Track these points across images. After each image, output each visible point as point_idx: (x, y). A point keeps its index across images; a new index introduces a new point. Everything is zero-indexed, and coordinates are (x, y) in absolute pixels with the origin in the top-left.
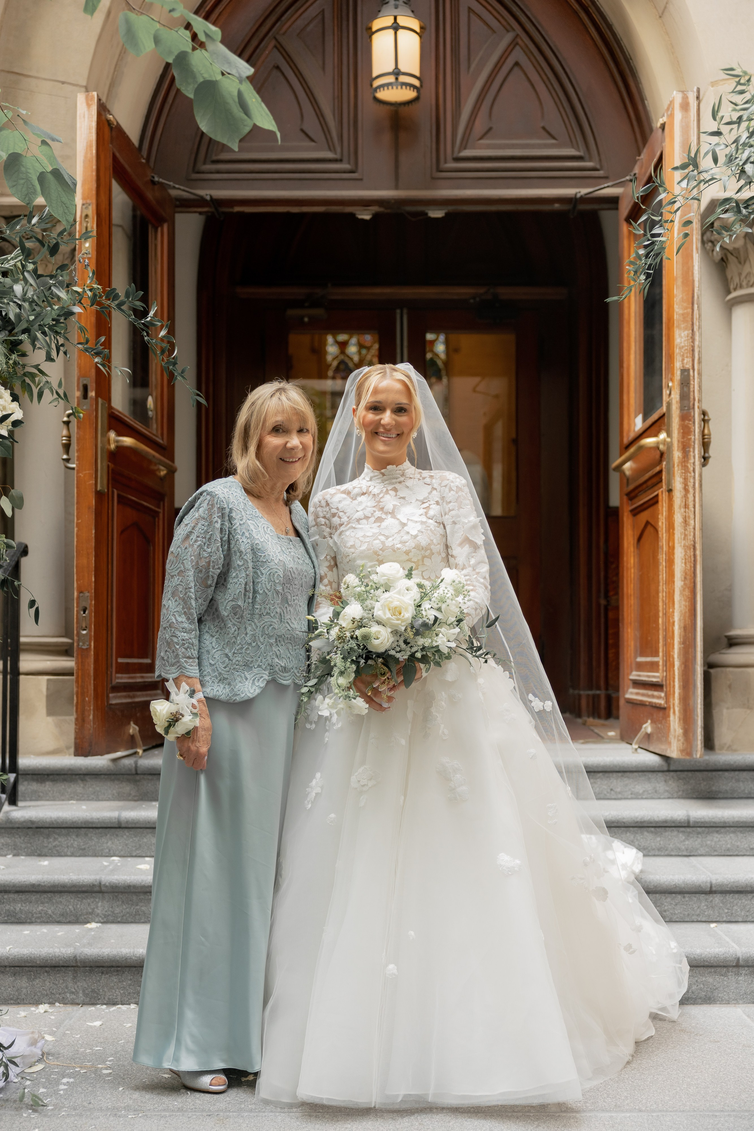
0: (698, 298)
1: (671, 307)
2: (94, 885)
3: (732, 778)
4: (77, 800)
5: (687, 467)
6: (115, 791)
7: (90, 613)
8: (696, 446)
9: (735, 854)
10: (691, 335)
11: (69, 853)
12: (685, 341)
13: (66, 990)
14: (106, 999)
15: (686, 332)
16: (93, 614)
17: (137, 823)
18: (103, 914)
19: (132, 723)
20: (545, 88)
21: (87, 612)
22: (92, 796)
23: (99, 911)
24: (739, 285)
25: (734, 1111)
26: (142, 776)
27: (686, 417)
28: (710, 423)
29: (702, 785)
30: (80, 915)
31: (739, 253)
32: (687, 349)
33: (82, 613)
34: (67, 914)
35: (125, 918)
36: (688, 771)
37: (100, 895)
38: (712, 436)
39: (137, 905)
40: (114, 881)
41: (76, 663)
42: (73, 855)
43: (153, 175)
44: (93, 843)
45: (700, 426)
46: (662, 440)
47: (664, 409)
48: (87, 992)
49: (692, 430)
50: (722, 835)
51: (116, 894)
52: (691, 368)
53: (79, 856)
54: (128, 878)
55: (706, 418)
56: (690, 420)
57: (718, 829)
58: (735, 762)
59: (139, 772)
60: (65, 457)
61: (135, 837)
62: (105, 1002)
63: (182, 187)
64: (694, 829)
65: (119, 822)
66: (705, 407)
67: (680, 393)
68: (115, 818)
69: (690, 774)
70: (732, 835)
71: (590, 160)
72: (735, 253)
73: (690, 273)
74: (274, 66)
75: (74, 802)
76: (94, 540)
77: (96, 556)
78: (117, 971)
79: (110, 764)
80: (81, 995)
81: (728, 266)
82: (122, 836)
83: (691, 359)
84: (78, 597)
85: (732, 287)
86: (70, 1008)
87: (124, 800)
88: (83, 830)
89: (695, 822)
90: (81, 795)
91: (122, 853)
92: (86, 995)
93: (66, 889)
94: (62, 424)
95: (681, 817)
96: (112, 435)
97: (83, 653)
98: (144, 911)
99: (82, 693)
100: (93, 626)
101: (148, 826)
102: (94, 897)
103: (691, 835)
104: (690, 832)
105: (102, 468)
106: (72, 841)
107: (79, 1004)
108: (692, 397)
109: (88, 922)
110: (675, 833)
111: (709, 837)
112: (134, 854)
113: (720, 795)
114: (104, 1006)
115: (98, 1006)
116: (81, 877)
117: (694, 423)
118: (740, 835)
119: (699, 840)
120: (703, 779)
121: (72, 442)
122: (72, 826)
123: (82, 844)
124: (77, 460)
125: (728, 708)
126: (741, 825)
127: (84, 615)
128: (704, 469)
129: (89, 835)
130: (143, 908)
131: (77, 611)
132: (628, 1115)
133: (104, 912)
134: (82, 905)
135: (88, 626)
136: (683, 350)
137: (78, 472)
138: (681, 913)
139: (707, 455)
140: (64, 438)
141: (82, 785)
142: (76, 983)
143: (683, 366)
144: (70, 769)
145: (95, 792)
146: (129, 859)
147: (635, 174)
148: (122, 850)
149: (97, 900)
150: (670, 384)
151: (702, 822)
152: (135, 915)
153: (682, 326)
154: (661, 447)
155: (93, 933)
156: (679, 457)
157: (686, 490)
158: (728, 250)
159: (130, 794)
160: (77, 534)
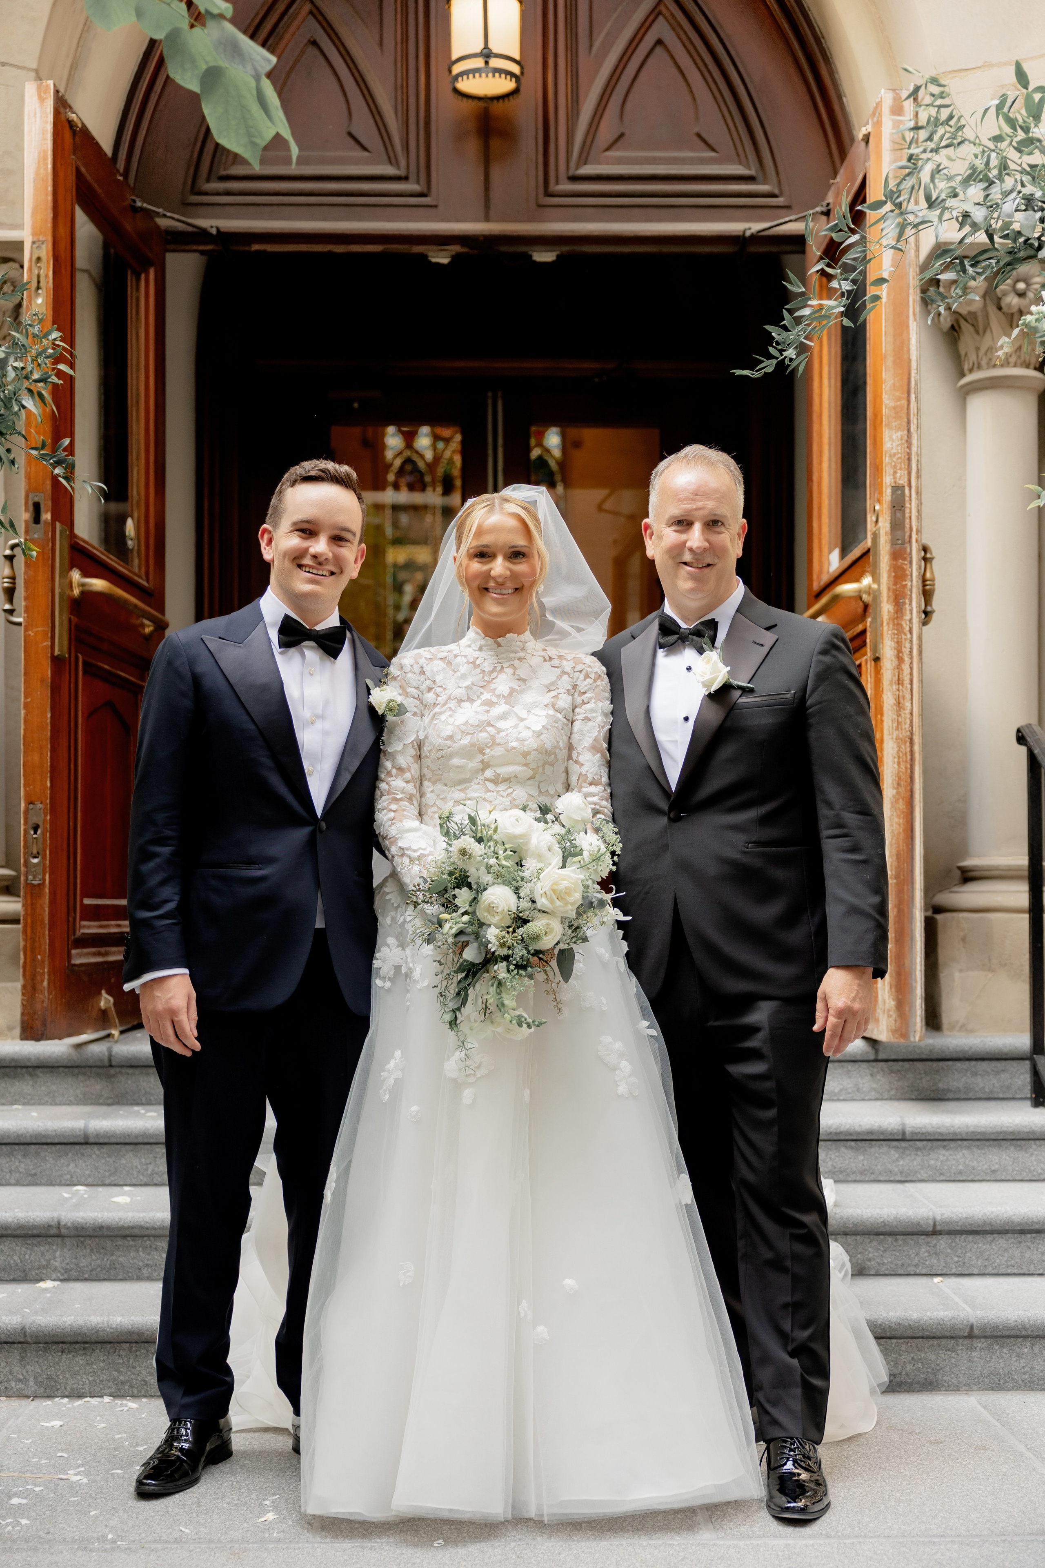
0: (916, 384)
1: (878, 397)
2: (50, 1226)
3: (967, 1070)
4: (24, 1104)
5: (902, 626)
6: (78, 1091)
7: (44, 834)
8: (914, 596)
9: (970, 1178)
10: (906, 437)
11: (13, 1181)
12: (898, 446)
13: (10, 1377)
14: (69, 1389)
15: (899, 434)
16: (48, 834)
17: (112, 1136)
18: (63, 1268)
19: (103, 992)
20: (700, 78)
21: (39, 832)
22: (46, 1099)
23: (57, 1264)
24: (976, 366)
25: (959, 1536)
26: (118, 1070)
27: (899, 554)
28: (934, 562)
29: (924, 1080)
30: (30, 1270)
31: (976, 318)
32: (900, 458)
33: (32, 832)
34: (11, 1268)
35: (94, 1273)
36: (903, 1060)
37: (59, 1240)
38: (936, 582)
39: (112, 1255)
40: (80, 1220)
41: (23, 906)
42: (18, 1183)
43: (134, 198)
44: (48, 1165)
45: (920, 568)
46: (865, 587)
47: (869, 543)
48: (40, 1379)
49: (907, 572)
50: (951, 1152)
51: (82, 1239)
52: (906, 484)
53: (27, 1185)
54: (100, 1216)
55: (928, 556)
56: (905, 559)
57: (945, 1143)
58: (971, 1048)
59: (114, 1063)
60: (7, 607)
61: (109, 1156)
62: (67, 1393)
63: (176, 216)
64: (911, 1143)
65: (86, 1136)
66: (925, 541)
67: (891, 520)
68: (80, 1131)
69: (906, 1065)
70: (964, 1152)
71: (765, 182)
72: (971, 318)
73: (905, 349)
74: (309, 41)
75: (20, 1107)
76: (49, 728)
77: (53, 750)
78: (85, 1349)
79: (72, 1051)
80: (32, 1383)
81: (962, 337)
82: (90, 1156)
83: (906, 472)
84: (27, 811)
85: (966, 367)
86: (15, 1403)
87: (92, 1104)
88: (33, 1146)
89: (913, 1133)
90: (29, 1097)
91: (90, 1180)
92: (39, 1383)
93: (9, 1232)
95: (892, 1126)
96: (76, 575)
97: (34, 891)
98: (122, 1264)
99: (31, 949)
100: (48, 852)
101: (127, 1141)
102: (49, 1243)
103: (908, 1152)
104: (905, 1148)
105: (61, 624)
106: (17, 1164)
107: (28, 1397)
108: (908, 526)
109: (42, 1280)
110: (885, 1149)
111: (933, 1155)
112: (107, 1182)
113: (950, 1095)
114: (66, 1400)
115: (57, 1399)
116: (30, 1214)
117: (911, 562)
118: (977, 1152)
119: (919, 1159)
120: (925, 1073)
121: (17, 585)
122: (17, 1141)
123: (31, 1167)
124: (25, 612)
125: (961, 971)
126: (978, 1137)
127: (35, 836)
128: (924, 628)
129: (42, 1154)
130: (121, 1259)
131: (25, 830)
132: (811, 1542)
133: (64, 1265)
134: (33, 1255)
135: (41, 852)
136: (895, 459)
137: (26, 629)
138: (891, 1263)
139: (929, 609)
140: (6, 580)
141: (31, 1083)
142: (25, 1367)
143: (895, 482)
144: (13, 1060)
145: (49, 1093)
146: (100, 1189)
147: (828, 205)
148: (89, 1176)
149: (54, 1247)
150: (877, 507)
151: (923, 1134)
152: (110, 1269)
153: (894, 424)
154: (865, 597)
155: (48, 1295)
156: (889, 612)
157: (900, 659)
158: (960, 315)
159: (101, 1096)
160: (25, 718)
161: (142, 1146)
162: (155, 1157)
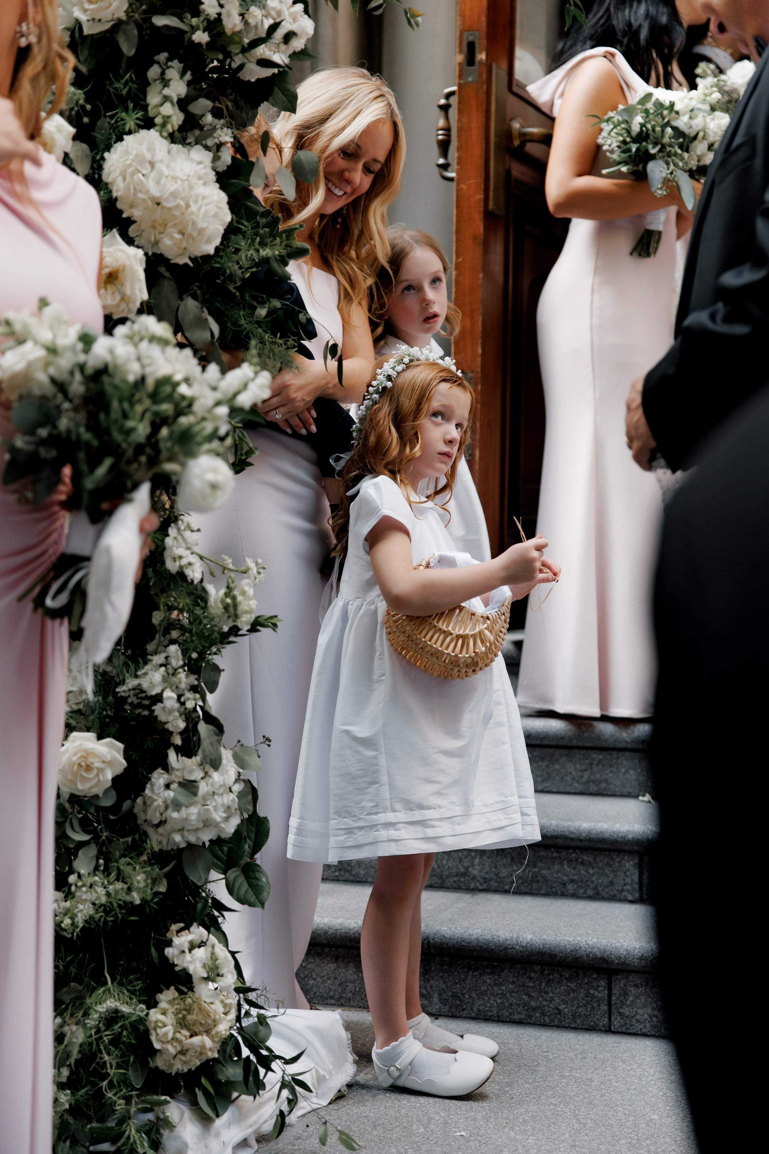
17: (545, 738)
18: (482, 877)
60: (441, 161)
76: (481, 290)
77: (485, 314)
80: (436, 1000)
94: (438, 110)
96: (517, 124)
98: (544, 877)
101: (561, 743)
105: (496, 175)
124: (459, 165)
130: (544, 872)
133: (483, 874)
137: (459, 184)
140: (441, 132)
142: (429, 981)
152: (532, 882)
160: (456, 280)
161: (577, 751)
162: (591, 764)
